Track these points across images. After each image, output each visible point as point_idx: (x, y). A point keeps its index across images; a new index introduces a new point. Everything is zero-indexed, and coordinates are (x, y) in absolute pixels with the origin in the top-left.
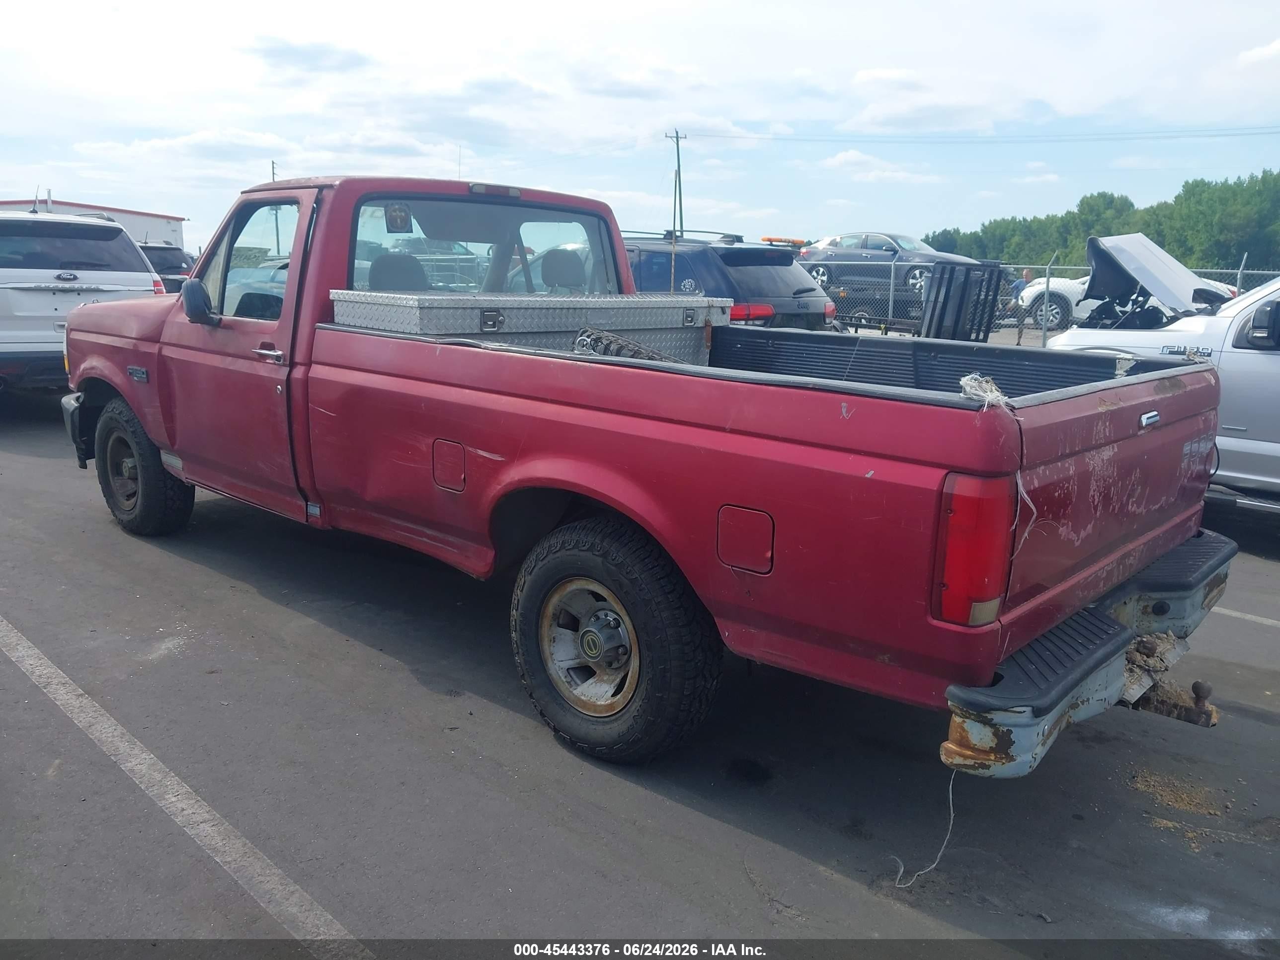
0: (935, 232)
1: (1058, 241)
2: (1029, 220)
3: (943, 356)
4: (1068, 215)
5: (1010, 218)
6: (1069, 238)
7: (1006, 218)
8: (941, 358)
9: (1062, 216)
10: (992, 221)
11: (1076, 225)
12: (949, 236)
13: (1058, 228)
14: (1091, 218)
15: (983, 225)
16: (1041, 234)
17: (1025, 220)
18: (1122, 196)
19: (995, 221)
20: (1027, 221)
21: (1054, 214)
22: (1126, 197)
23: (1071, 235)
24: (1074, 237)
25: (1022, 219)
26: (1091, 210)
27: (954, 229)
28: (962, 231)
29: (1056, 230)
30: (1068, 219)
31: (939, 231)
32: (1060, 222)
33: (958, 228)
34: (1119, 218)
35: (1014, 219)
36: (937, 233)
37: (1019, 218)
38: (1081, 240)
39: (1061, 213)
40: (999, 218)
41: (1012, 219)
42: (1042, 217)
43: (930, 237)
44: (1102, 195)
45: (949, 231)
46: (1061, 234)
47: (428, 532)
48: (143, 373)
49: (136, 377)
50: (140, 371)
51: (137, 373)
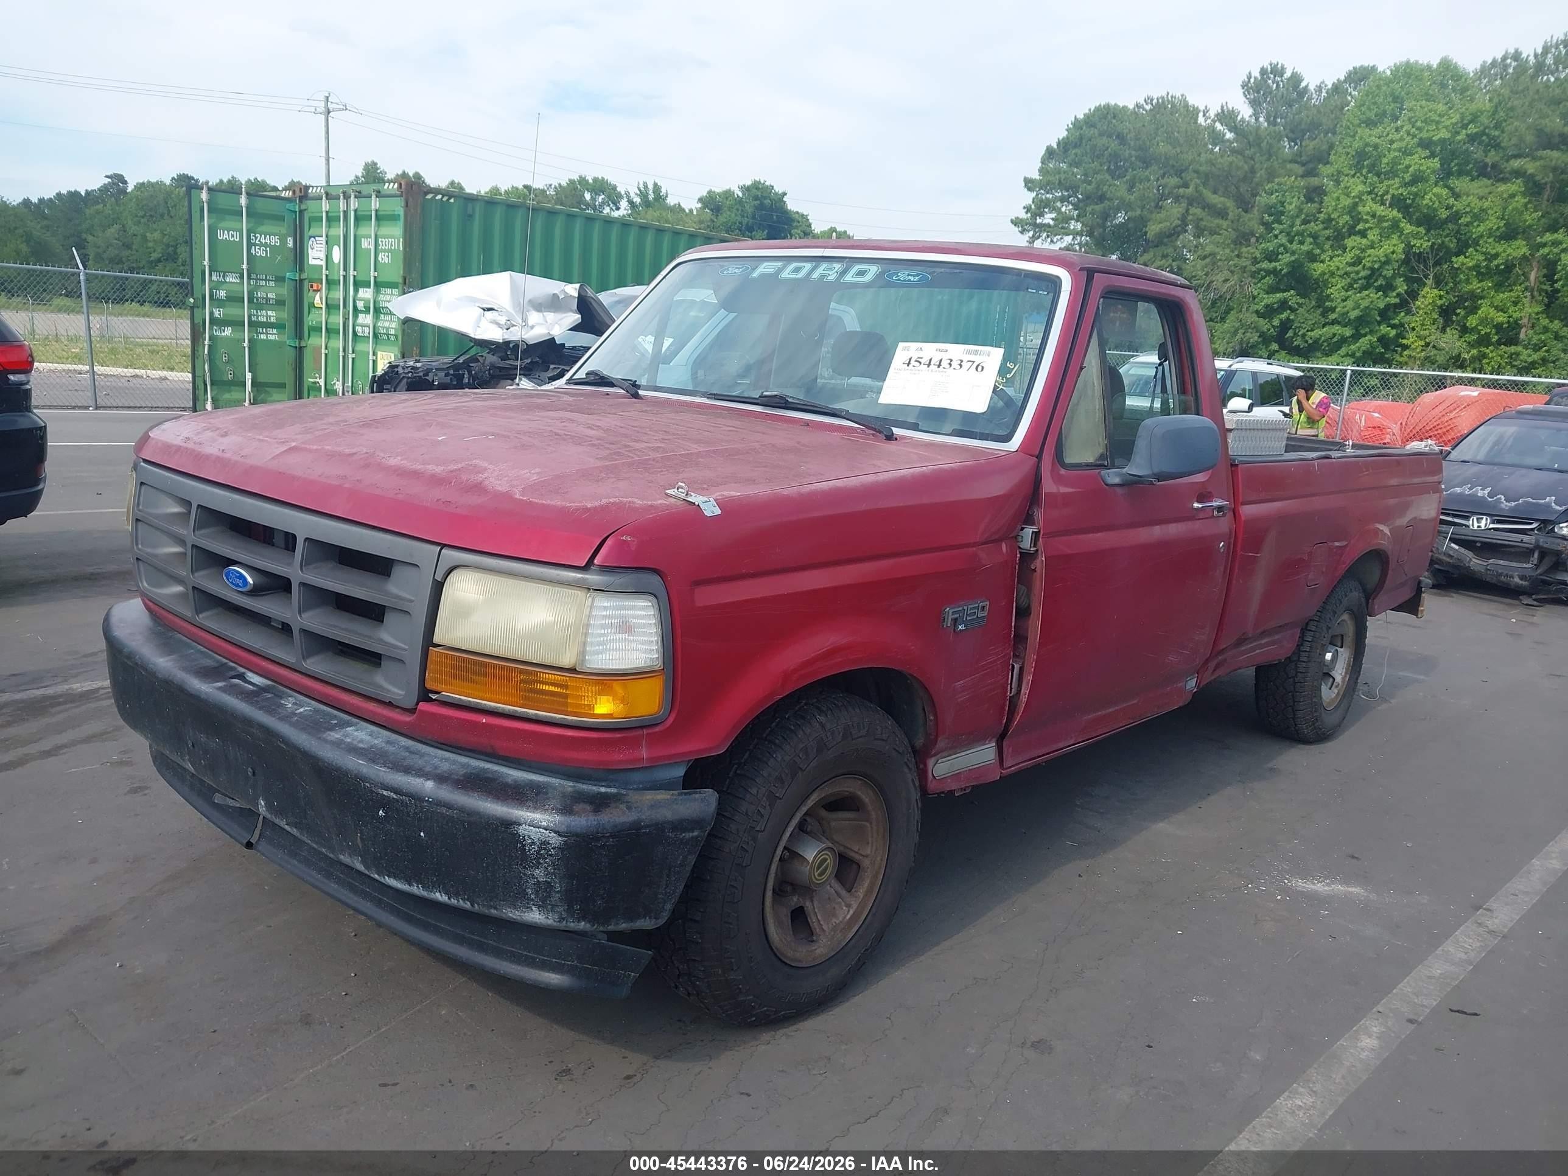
47: (1263, 641)
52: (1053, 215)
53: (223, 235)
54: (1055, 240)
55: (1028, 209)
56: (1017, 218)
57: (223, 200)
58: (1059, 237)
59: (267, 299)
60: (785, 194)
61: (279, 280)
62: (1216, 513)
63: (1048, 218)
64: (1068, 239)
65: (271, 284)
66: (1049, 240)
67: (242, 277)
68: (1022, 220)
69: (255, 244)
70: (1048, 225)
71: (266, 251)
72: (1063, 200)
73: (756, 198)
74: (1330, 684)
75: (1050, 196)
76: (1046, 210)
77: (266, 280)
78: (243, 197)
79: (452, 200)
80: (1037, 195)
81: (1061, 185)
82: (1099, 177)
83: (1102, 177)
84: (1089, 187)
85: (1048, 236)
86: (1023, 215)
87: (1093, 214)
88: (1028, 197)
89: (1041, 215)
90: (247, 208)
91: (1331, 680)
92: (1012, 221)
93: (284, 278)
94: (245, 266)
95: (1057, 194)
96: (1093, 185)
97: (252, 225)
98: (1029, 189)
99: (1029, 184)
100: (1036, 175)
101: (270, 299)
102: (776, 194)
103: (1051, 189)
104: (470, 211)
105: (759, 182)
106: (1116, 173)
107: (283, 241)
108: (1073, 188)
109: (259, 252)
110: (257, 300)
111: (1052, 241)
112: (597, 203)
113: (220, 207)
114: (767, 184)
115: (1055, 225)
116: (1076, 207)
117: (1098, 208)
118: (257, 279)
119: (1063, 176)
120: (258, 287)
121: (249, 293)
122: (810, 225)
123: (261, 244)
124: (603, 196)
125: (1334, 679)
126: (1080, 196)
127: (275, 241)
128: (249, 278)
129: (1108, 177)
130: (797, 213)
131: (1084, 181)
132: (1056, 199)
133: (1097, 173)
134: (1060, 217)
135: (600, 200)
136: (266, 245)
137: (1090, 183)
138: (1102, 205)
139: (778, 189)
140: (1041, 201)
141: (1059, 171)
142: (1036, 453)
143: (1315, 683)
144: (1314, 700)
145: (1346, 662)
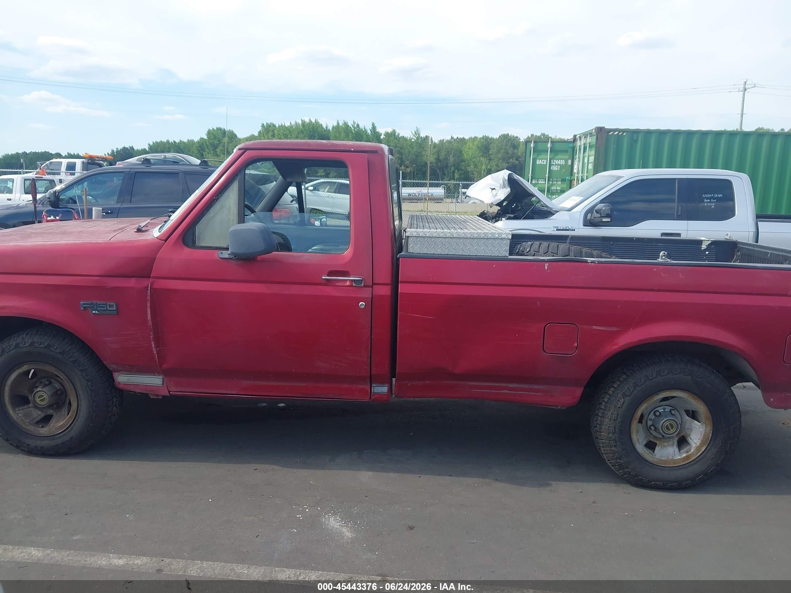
0: (117, 148)
1: (198, 155)
2: (177, 142)
3: (617, 243)
4: (202, 140)
5: (165, 141)
6: (204, 153)
7: (163, 141)
8: (616, 244)
9: (198, 141)
10: (155, 142)
11: (207, 146)
12: (127, 151)
13: (197, 147)
14: (216, 142)
15: (149, 145)
16: (186, 150)
17: (175, 142)
18: (230, 130)
19: (156, 142)
20: (176, 143)
21: (192, 139)
22: (232, 131)
23: (205, 152)
24: (207, 153)
25: (173, 142)
26: (215, 138)
27: (130, 147)
28: (135, 148)
29: (196, 148)
30: (202, 142)
31: (120, 147)
32: (197, 144)
33: (132, 146)
34: (232, 143)
35: (168, 141)
36: (119, 150)
37: (171, 140)
38: (212, 155)
39: (196, 139)
40: (158, 141)
41: (167, 142)
42: (185, 140)
43: (115, 151)
44: (219, 129)
45: (127, 148)
46: (199, 151)
48: (110, 306)
49: (96, 310)
50: (106, 304)
51: (99, 307)
53: (539, 162)
57: (541, 146)
59: (556, 190)
61: (563, 180)
65: (559, 183)
67: (545, 181)
69: (553, 165)
71: (558, 167)
74: (686, 449)
77: (557, 181)
78: (549, 143)
79: (625, 134)
90: (551, 149)
91: (689, 447)
93: (566, 179)
94: (547, 175)
97: (552, 156)
101: (558, 190)
104: (635, 138)
107: (566, 161)
109: (554, 168)
110: (552, 191)
113: (539, 149)
118: (553, 181)
120: (552, 185)
121: (548, 188)
123: (556, 165)
125: (688, 444)
127: (562, 162)
128: (549, 180)
136: (558, 165)
142: (164, 238)
143: (611, 435)
144: (613, 448)
145: (702, 435)
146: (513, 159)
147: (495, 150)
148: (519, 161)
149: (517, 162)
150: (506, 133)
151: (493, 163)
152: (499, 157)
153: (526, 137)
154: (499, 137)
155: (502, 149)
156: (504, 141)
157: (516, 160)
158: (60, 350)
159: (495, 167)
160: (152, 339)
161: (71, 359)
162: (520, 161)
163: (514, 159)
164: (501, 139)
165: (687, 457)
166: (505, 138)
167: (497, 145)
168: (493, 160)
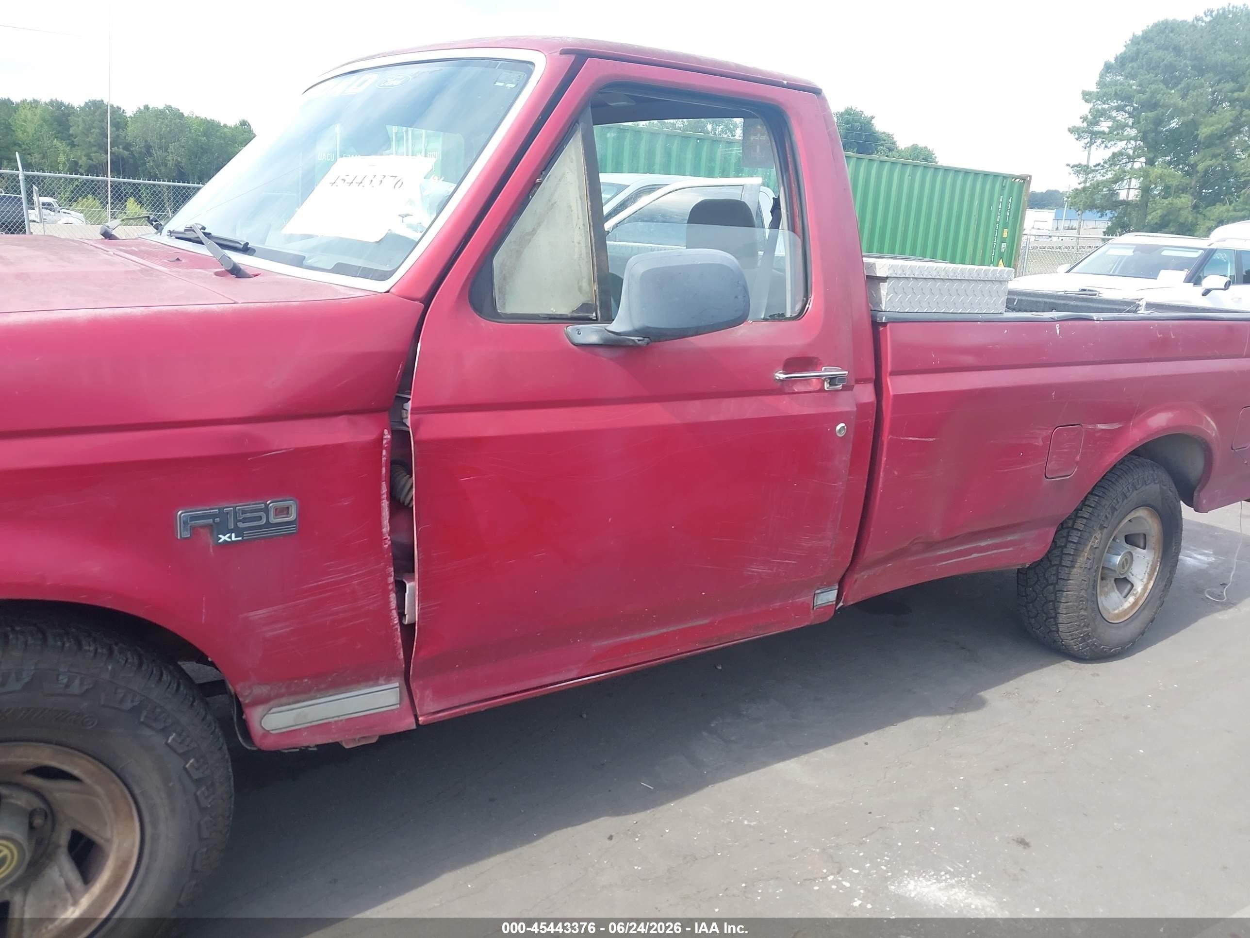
47: (983, 544)
48: (279, 512)
49: (231, 532)
50: (266, 510)
51: (244, 520)
52: (1110, 124)
54: (1109, 145)
55: (1084, 119)
56: (1074, 127)
58: (1113, 143)
60: (873, 117)
62: (826, 386)
63: (1104, 126)
64: (1122, 145)
66: (1103, 146)
68: (1078, 129)
70: (1103, 133)
72: (1118, 109)
73: (848, 122)
74: (1126, 591)
75: (1106, 106)
76: (1101, 119)
80: (1094, 106)
81: (1117, 96)
82: (1153, 87)
83: (1157, 87)
84: (1144, 97)
85: (1103, 142)
86: (1079, 123)
87: (1146, 119)
88: (1085, 109)
89: (1097, 123)
91: (1129, 586)
92: (1069, 130)
95: (1112, 104)
96: (1148, 95)
98: (1087, 101)
99: (1087, 96)
100: (1093, 88)
102: (865, 118)
103: (1107, 100)
105: (851, 109)
106: (1171, 81)
108: (1128, 98)
111: (1106, 146)
112: (717, 132)
114: (857, 110)
115: (1110, 132)
116: (1131, 115)
117: (1151, 115)
119: (1119, 88)
122: (894, 143)
124: (722, 127)
125: (1132, 586)
126: (1135, 105)
129: (1162, 86)
130: (884, 133)
131: (1139, 92)
132: (1112, 108)
133: (1152, 84)
134: (1115, 125)
135: (720, 130)
137: (1144, 93)
138: (1156, 112)
139: (867, 113)
140: (1098, 111)
141: (1115, 83)
142: (421, 293)
143: (1083, 593)
144: (1082, 613)
145: (1149, 566)
146: (118, 148)
147: (80, 128)
148: (130, 151)
149: (126, 153)
150: (98, 99)
151: (79, 151)
152: (90, 142)
153: (135, 110)
154: (85, 105)
155: (94, 127)
156: (95, 112)
157: (124, 149)
158: (81, 684)
159: (84, 158)
160: (391, 587)
161: (128, 705)
162: (132, 152)
163: (121, 147)
164: (90, 108)
165: (1135, 603)
166: (96, 108)
167: (84, 121)
168: (78, 146)
